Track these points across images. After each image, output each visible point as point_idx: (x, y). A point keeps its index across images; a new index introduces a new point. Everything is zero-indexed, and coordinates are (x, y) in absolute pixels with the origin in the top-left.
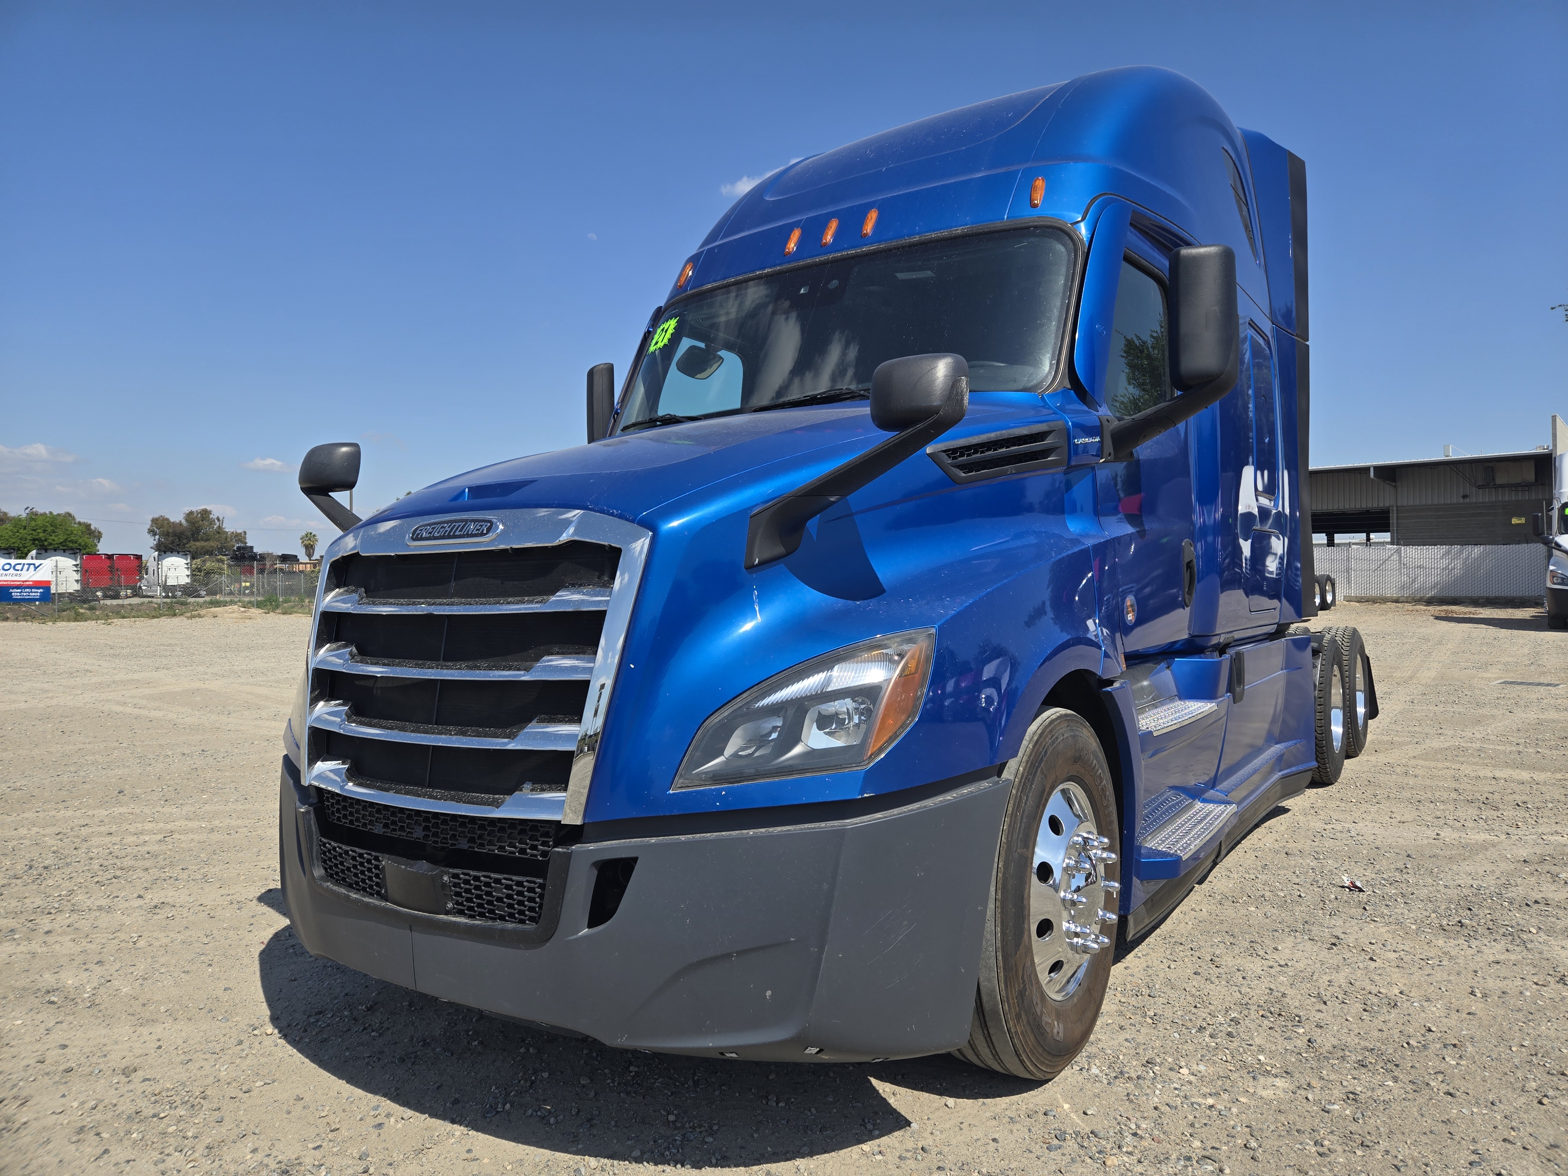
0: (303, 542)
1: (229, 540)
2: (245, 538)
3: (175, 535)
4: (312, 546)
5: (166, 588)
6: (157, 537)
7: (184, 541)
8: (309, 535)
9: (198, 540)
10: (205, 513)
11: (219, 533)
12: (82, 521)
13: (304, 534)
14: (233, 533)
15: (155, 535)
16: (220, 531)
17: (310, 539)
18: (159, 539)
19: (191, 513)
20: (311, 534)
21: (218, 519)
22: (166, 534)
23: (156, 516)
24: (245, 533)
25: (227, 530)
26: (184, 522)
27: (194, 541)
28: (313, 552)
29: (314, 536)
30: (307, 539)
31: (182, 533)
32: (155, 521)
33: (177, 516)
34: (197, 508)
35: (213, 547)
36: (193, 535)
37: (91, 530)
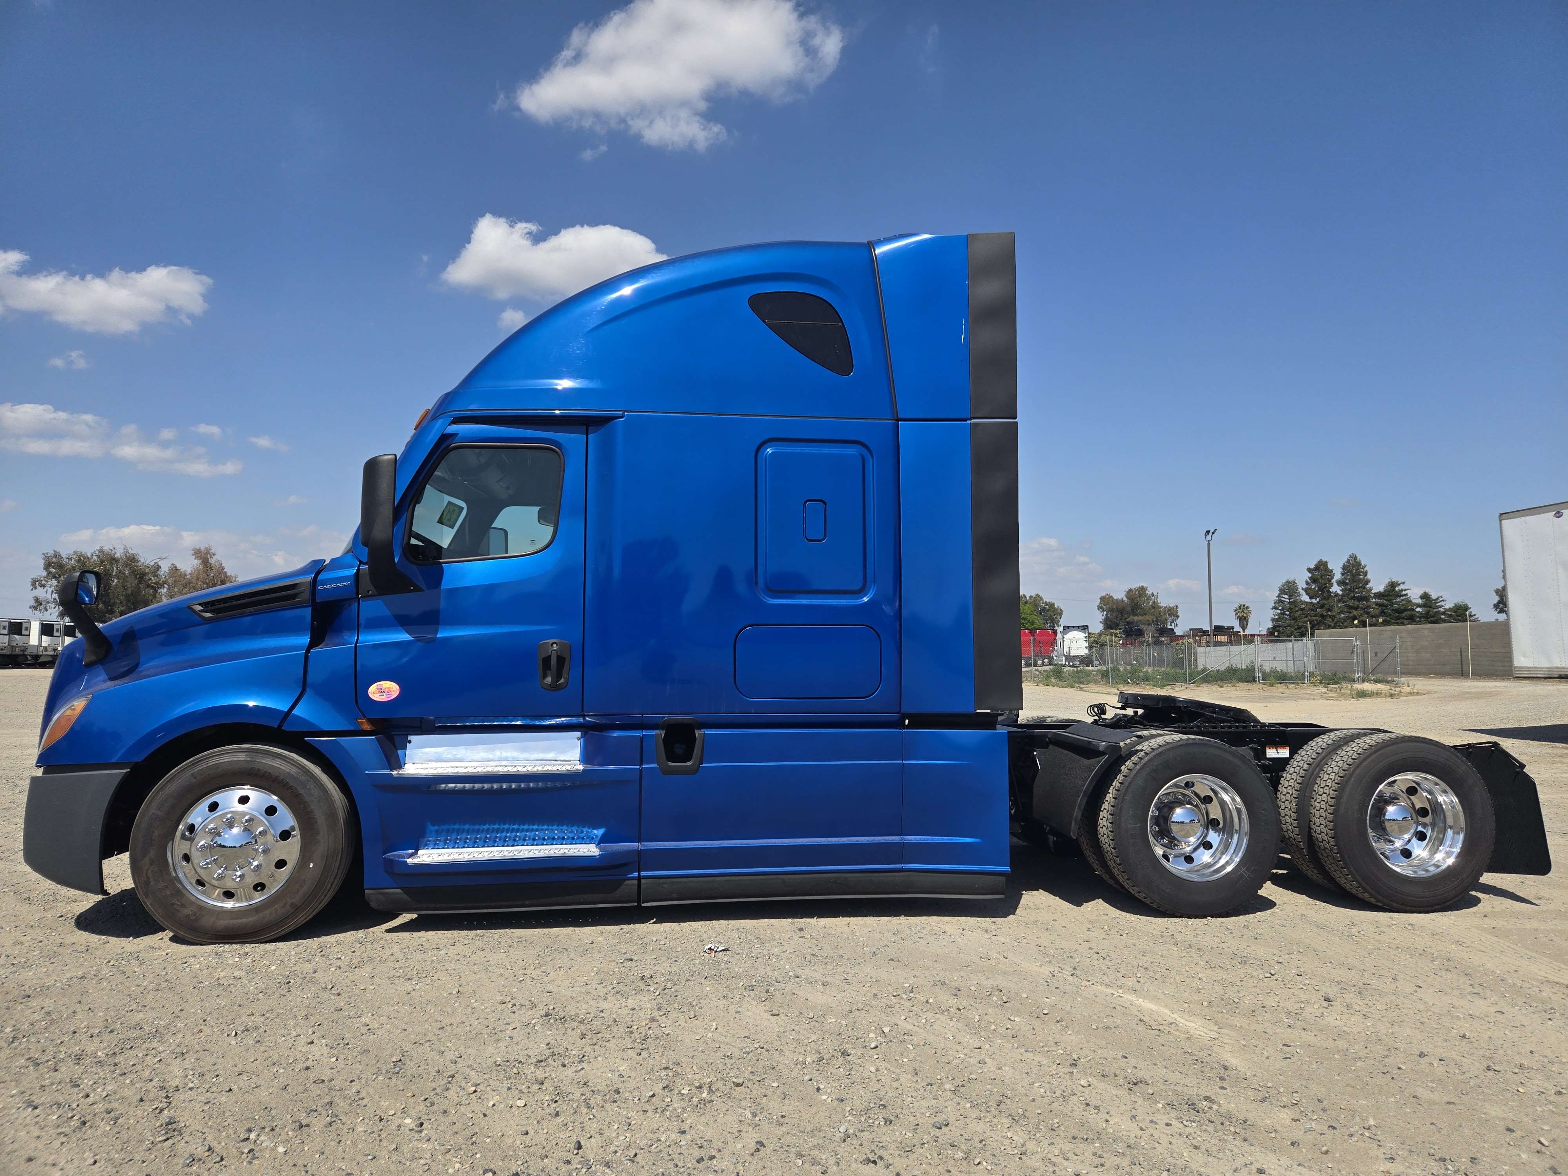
0: (1236, 614)
1: (1162, 614)
2: (1177, 612)
3: (1118, 611)
4: (1245, 618)
5: (1069, 658)
6: (1105, 613)
7: (1126, 616)
8: (1242, 607)
9: (1137, 615)
10: (1142, 590)
11: (1154, 608)
12: (1048, 601)
13: (1237, 606)
14: (1165, 608)
15: (1103, 611)
16: (1155, 606)
17: (1243, 611)
18: (1106, 615)
19: (1131, 590)
20: (1244, 606)
21: (1153, 595)
22: (1111, 610)
23: (1104, 595)
24: (1177, 607)
25: (1161, 605)
26: (1125, 599)
27: (1134, 616)
28: (1247, 624)
29: (1247, 608)
30: (1240, 611)
31: (1124, 609)
32: (1102, 599)
33: (1119, 594)
34: (1135, 585)
35: (1148, 620)
36: (1133, 610)
37: (1054, 608)
